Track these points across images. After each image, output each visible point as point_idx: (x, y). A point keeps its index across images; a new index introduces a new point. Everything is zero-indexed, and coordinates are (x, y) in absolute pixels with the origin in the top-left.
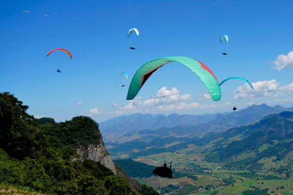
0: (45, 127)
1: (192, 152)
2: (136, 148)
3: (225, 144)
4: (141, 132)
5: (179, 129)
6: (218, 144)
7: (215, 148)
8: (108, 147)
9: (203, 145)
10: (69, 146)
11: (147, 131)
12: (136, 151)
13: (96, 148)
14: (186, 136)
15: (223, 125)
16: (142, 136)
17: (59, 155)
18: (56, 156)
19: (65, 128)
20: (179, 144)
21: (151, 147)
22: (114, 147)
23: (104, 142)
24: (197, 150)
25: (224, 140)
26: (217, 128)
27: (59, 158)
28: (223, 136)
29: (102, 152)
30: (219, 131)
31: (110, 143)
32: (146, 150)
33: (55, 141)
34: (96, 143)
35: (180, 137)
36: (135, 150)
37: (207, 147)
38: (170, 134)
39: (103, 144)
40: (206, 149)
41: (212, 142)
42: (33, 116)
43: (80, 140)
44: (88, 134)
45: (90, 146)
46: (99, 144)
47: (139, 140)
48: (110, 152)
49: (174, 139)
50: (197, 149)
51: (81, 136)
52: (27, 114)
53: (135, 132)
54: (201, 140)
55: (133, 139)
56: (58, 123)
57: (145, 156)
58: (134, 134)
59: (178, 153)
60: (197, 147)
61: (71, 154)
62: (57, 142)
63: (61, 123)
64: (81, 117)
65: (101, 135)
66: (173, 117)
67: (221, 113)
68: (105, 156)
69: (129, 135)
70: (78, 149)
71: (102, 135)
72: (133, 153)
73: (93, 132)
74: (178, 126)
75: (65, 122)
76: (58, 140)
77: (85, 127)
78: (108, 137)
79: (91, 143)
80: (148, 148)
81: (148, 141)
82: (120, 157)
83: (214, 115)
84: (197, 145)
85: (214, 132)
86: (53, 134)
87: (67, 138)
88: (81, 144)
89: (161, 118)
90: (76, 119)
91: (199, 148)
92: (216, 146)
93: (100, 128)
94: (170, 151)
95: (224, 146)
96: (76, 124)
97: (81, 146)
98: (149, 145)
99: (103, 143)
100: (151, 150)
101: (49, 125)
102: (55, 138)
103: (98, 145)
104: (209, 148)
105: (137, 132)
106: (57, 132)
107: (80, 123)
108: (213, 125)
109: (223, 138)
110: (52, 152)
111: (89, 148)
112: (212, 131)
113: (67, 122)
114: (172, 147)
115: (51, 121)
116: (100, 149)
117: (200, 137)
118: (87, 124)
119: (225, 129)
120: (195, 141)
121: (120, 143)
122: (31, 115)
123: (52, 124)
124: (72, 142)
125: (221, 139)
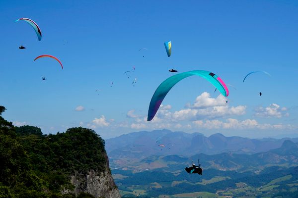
0: (27, 140)
1: (242, 194)
2: (158, 182)
3: (294, 186)
4: (168, 158)
5: (224, 158)
6: (282, 185)
7: (278, 191)
8: (116, 177)
9: (259, 185)
10: (60, 171)
11: (176, 158)
12: (158, 186)
13: (98, 177)
14: (235, 169)
15: (293, 158)
16: (168, 165)
17: (44, 184)
18: (39, 184)
19: (56, 143)
20: (223, 181)
21: (180, 182)
22: (126, 177)
23: (112, 169)
24: (249, 193)
25: (292, 179)
26: (283, 162)
27: (43, 187)
28: (291, 174)
29: (107, 184)
30: (286, 165)
31: (120, 172)
32: (172, 186)
33: (39, 161)
34: (99, 170)
35: (225, 170)
36: (156, 185)
37: (265, 188)
38: (210, 165)
39: (110, 172)
40: (264, 192)
41: (273, 182)
42: (11, 123)
43: (76, 162)
44: (88, 155)
45: (90, 173)
46: (104, 171)
47: (164, 170)
48: (119, 185)
49: (215, 173)
50: (250, 191)
51: (78, 157)
52: (3, 119)
53: (158, 157)
54: (257, 177)
55: (154, 168)
56: (46, 135)
57: (171, 194)
58: (156, 160)
59: (220, 194)
60: (250, 188)
61: (62, 183)
62: (43, 163)
63: (51, 135)
64: (80, 128)
65: (107, 157)
66: (217, 138)
67: (291, 137)
68: (111, 189)
69: (149, 161)
70: (73, 177)
71: (110, 158)
72: (153, 189)
73: (95, 153)
74: (224, 153)
75: (56, 134)
76: (44, 160)
77: (84, 144)
78: (116, 161)
79: (92, 168)
80: (175, 183)
81: (177, 172)
82: (134, 193)
83: (280, 141)
84: (250, 184)
85: (277, 167)
86: (38, 151)
87: (57, 159)
88: (77, 169)
89: (198, 138)
90: (72, 131)
91: (253, 190)
92: (280, 188)
93: (106, 148)
94: (209, 191)
95: (293, 190)
96: (72, 139)
97: (76, 172)
98: (177, 178)
99: (109, 170)
100: (180, 186)
101: (33, 137)
102: (41, 157)
103: (102, 173)
104: (269, 191)
105: (161, 157)
106: (44, 148)
107: (77, 138)
108: (278, 156)
109: (291, 176)
110: (34, 177)
111: (88, 176)
112: (276, 165)
113: (60, 135)
114: (211, 184)
115: (36, 131)
116: (104, 179)
117: (256, 172)
118: (87, 139)
119: (294, 163)
120: (248, 179)
121: (134, 172)
122: (9, 121)
123: (37, 136)
124: (65, 166)
125: (289, 179)
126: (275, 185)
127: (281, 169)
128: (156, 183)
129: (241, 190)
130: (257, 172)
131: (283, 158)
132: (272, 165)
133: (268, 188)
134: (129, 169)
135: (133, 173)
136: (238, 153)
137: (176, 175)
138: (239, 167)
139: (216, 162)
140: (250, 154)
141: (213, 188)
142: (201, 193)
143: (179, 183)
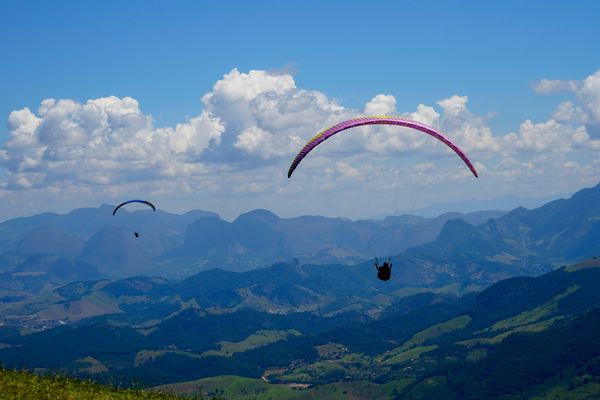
126: (424, 345)
127: (440, 300)
128: (89, 359)
129: (331, 365)
130: (374, 314)
131: (445, 269)
132: (415, 291)
133: (407, 353)
134: (10, 324)
135: (23, 333)
136: (317, 263)
137: (146, 333)
138: (324, 300)
139: (257, 292)
140: (351, 263)
141: (252, 364)
142: (220, 378)
143: (154, 354)
